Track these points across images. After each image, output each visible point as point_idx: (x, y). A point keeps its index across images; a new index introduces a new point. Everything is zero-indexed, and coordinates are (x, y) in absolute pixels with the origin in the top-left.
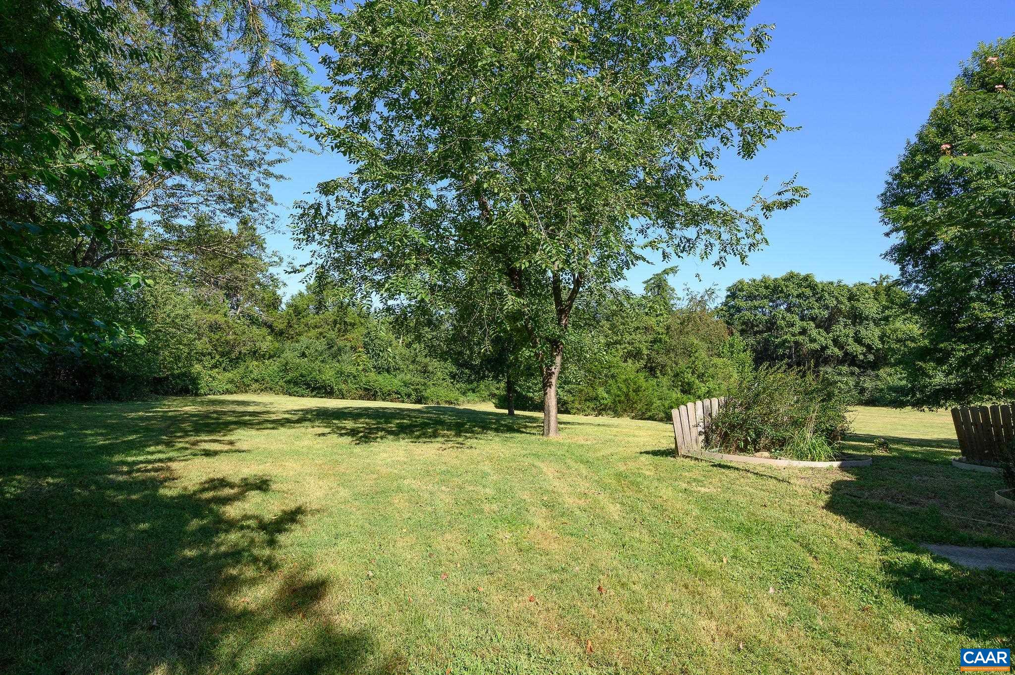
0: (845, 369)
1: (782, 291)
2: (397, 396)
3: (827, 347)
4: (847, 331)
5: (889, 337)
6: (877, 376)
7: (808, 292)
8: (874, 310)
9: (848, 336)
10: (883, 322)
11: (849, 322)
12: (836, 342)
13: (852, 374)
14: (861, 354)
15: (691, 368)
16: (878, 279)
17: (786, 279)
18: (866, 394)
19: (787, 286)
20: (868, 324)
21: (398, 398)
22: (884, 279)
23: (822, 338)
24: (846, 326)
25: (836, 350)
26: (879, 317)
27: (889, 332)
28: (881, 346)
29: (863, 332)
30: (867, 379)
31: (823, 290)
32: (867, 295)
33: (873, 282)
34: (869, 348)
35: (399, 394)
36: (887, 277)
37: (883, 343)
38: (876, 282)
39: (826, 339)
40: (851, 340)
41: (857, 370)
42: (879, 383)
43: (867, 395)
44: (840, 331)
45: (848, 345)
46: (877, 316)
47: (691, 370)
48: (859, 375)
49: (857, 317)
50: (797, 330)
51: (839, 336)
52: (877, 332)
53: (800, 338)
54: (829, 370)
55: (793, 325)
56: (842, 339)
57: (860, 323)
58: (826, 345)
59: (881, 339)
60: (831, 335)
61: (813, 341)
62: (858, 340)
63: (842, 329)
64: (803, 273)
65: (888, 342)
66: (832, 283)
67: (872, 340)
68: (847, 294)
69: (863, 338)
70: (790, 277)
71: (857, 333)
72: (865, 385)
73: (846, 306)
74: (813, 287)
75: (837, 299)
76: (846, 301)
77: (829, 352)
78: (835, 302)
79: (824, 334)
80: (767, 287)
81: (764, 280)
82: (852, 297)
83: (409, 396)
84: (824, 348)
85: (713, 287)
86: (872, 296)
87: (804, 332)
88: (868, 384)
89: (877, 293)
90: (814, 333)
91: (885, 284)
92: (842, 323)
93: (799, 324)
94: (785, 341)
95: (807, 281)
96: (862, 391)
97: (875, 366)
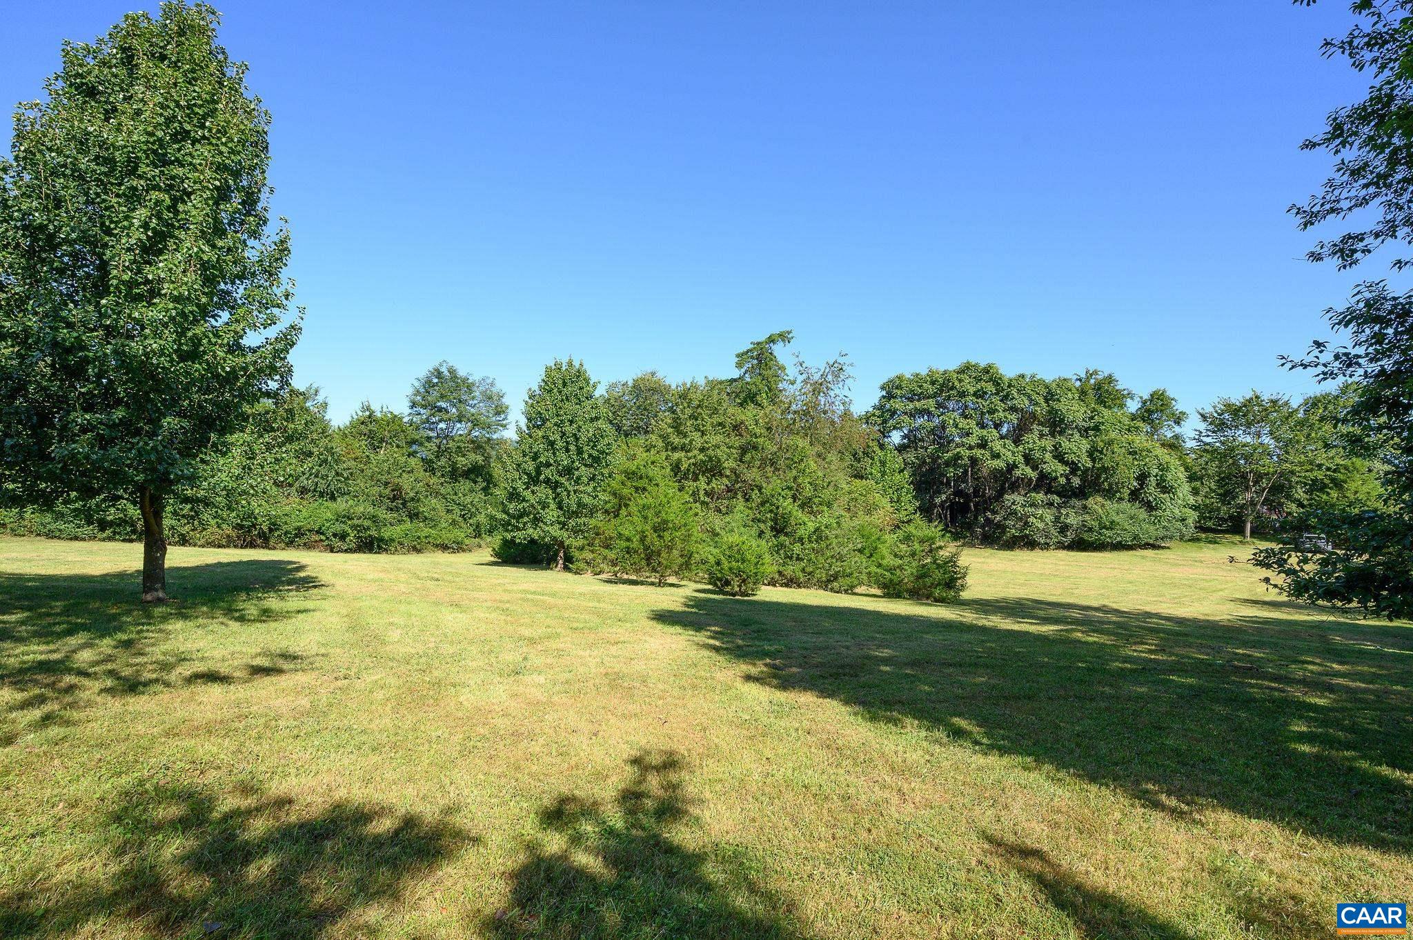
0: (1040, 497)
1: (953, 388)
2: (317, 538)
3: (1015, 466)
4: (1043, 442)
5: (1101, 452)
6: (1085, 507)
7: (990, 388)
8: (1080, 415)
9: (1044, 449)
10: (1091, 433)
11: (1046, 430)
12: (1028, 459)
13: (1051, 504)
14: (1061, 475)
15: (790, 488)
16: (1083, 375)
17: (961, 371)
18: (1069, 533)
19: (960, 381)
20: (1072, 435)
21: (321, 540)
22: (1091, 375)
23: (1009, 453)
24: (1042, 436)
25: (1028, 470)
26: (1086, 425)
27: (1101, 444)
28: (1090, 465)
29: (1066, 444)
30: (1071, 512)
31: (1009, 386)
32: (1070, 395)
33: (1077, 380)
34: (1074, 467)
35: (322, 534)
36: (1096, 372)
37: (1093, 460)
38: (1080, 380)
39: (1013, 453)
40: (1048, 456)
41: (1056, 499)
42: (1087, 517)
43: (1070, 535)
44: (1034, 443)
45: (1045, 463)
46: (1084, 424)
47: (790, 493)
48: (1059, 507)
49: (1056, 424)
50: (973, 440)
51: (1031, 450)
52: (1085, 445)
53: (978, 453)
54: (1019, 498)
55: (968, 434)
56: (1037, 455)
57: (1061, 433)
58: (1014, 462)
59: (1091, 454)
60: (1021, 448)
61: (996, 456)
62: (1059, 456)
63: (1036, 440)
64: (983, 364)
65: (1101, 459)
66: (1023, 376)
67: (1078, 456)
68: (1044, 391)
69: (1065, 453)
70: (965, 369)
71: (1056, 447)
72: (1068, 521)
73: (1041, 410)
74: (996, 382)
75: (1029, 396)
76: (1042, 401)
77: (1018, 473)
78: (1027, 402)
79: (1012, 447)
80: (933, 383)
81: (931, 373)
82: (1050, 396)
83: (343, 537)
84: (1012, 467)
85: (841, 360)
86: (1077, 396)
87: (983, 445)
88: (1073, 520)
89: (1083, 393)
90: (997, 446)
91: (1092, 381)
92: (1037, 433)
93: (977, 431)
94: (958, 457)
95: (988, 373)
96: (1064, 529)
97: (1081, 493)
